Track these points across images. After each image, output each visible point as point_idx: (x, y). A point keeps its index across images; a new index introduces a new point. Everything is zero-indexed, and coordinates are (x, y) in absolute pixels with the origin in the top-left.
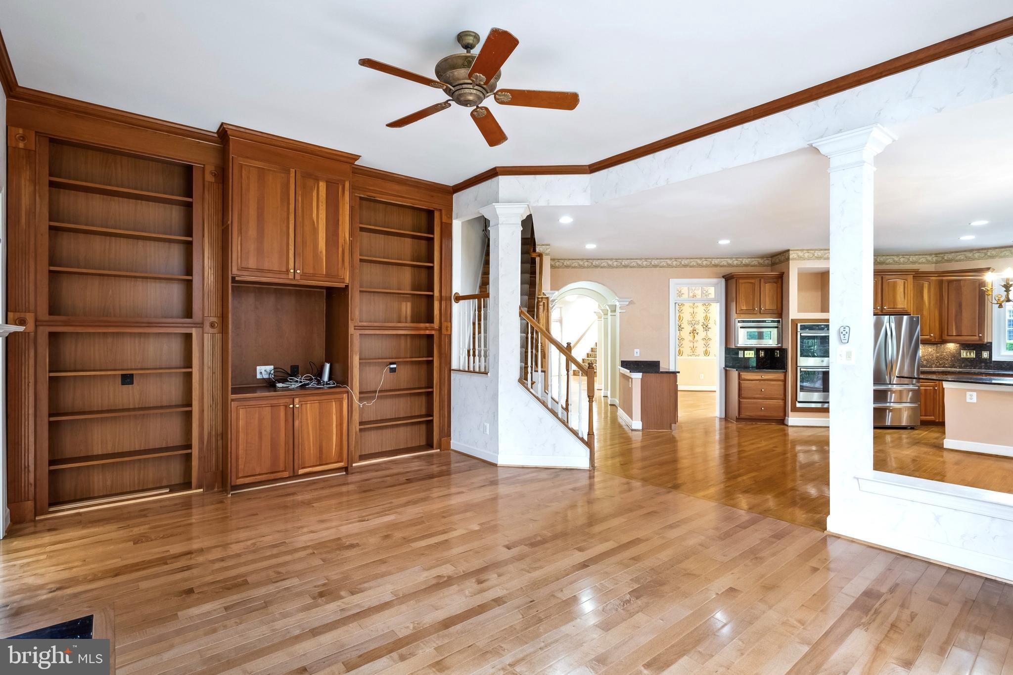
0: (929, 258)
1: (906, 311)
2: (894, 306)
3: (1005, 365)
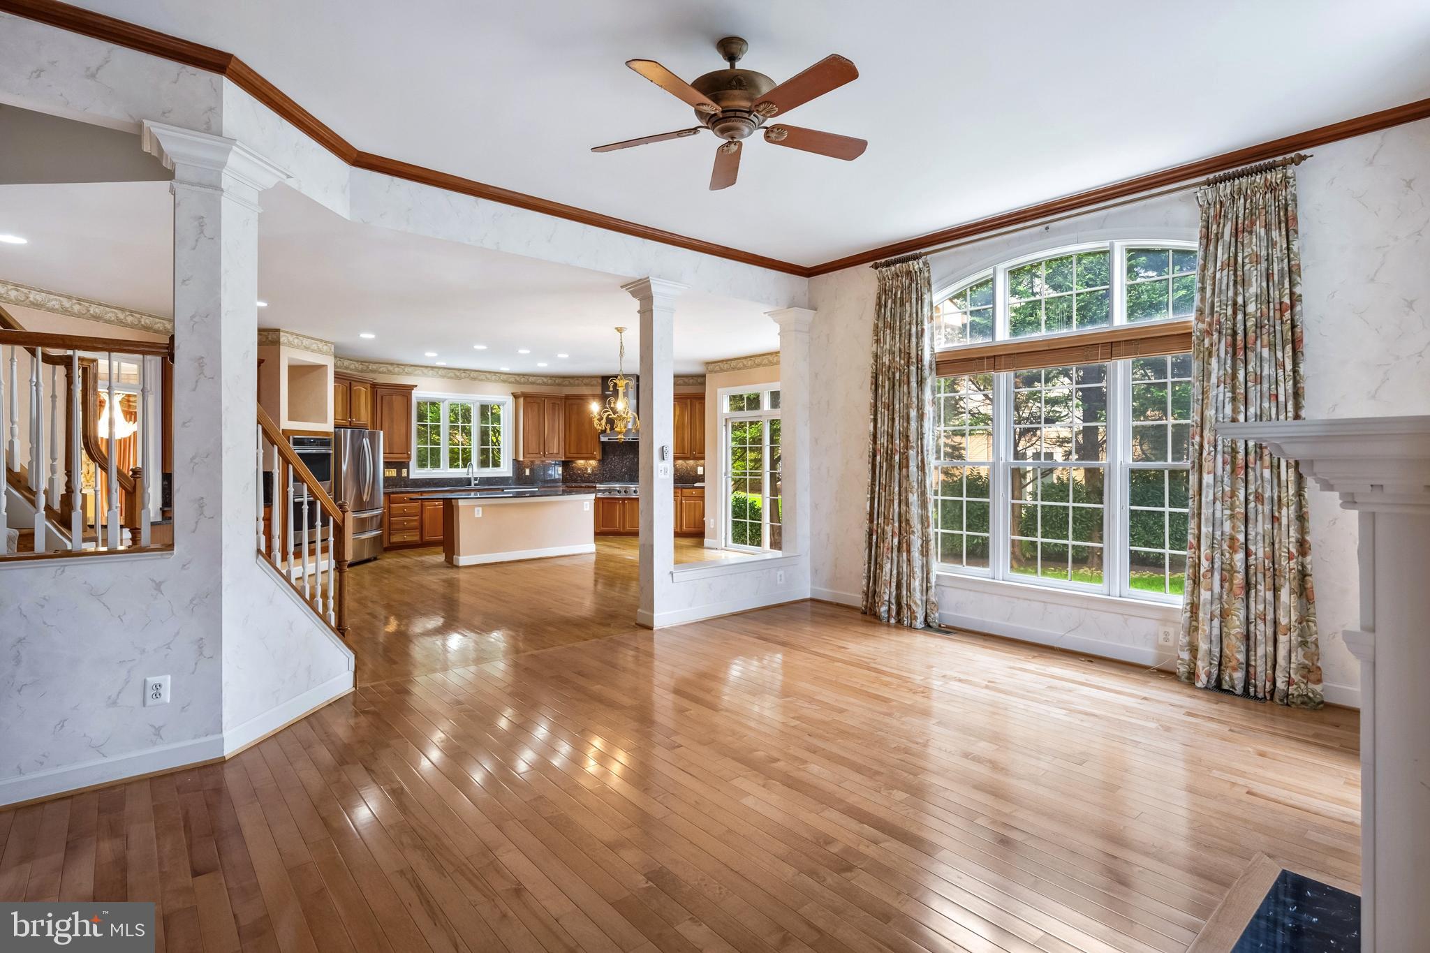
1: (367, 424)
2: (359, 418)
3: (419, 482)
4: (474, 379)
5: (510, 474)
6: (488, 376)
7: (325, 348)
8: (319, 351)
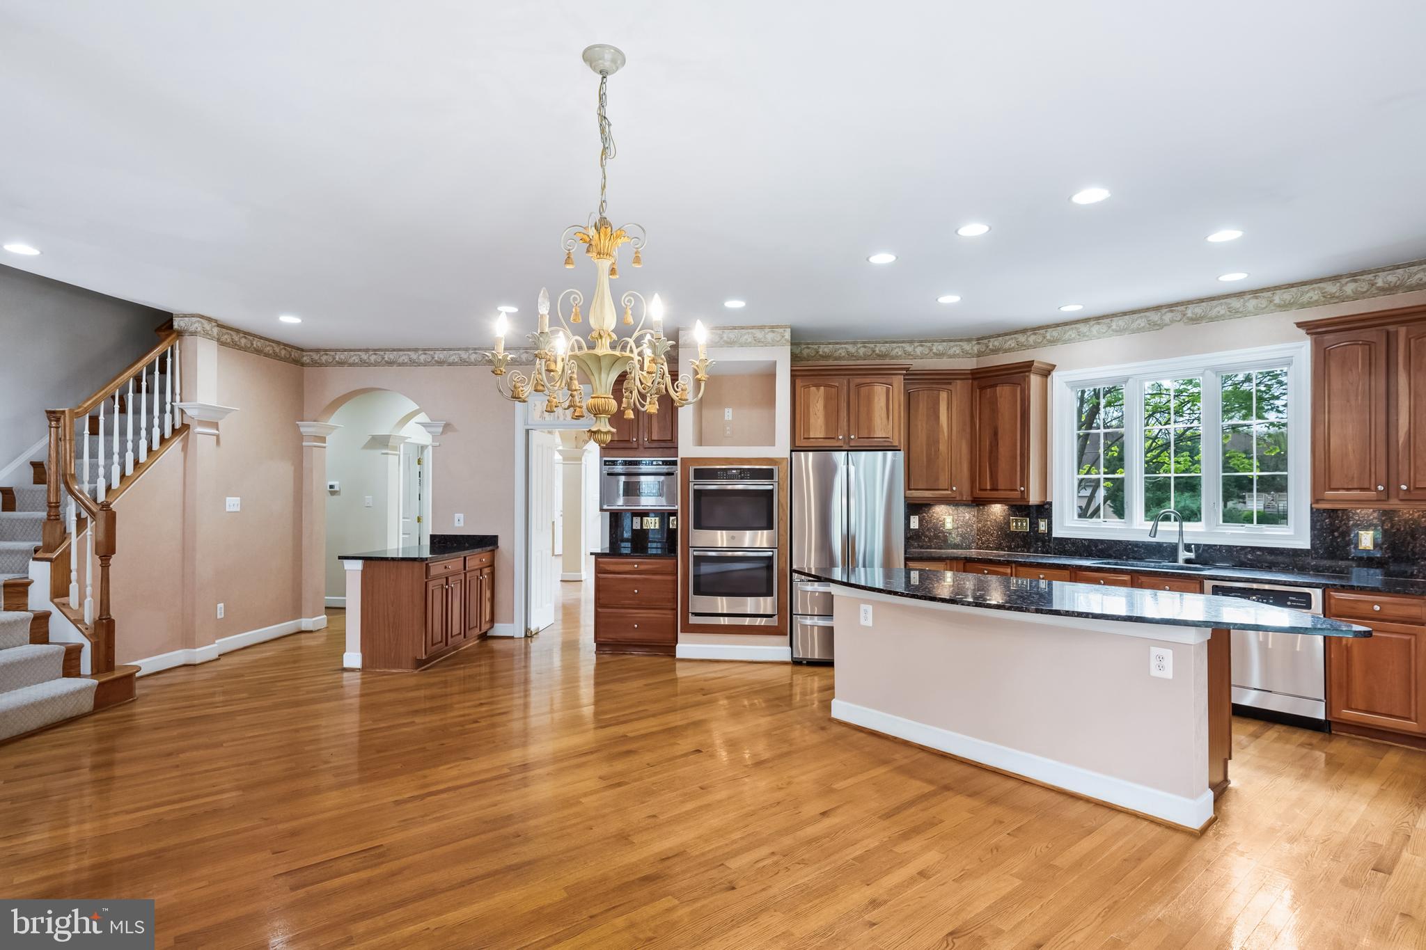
0: (967, 346)
1: (891, 442)
2: (869, 432)
3: (1070, 545)
4: (1196, 320)
5: (1304, 543)
6: (1236, 303)
7: (770, 336)
8: (758, 343)
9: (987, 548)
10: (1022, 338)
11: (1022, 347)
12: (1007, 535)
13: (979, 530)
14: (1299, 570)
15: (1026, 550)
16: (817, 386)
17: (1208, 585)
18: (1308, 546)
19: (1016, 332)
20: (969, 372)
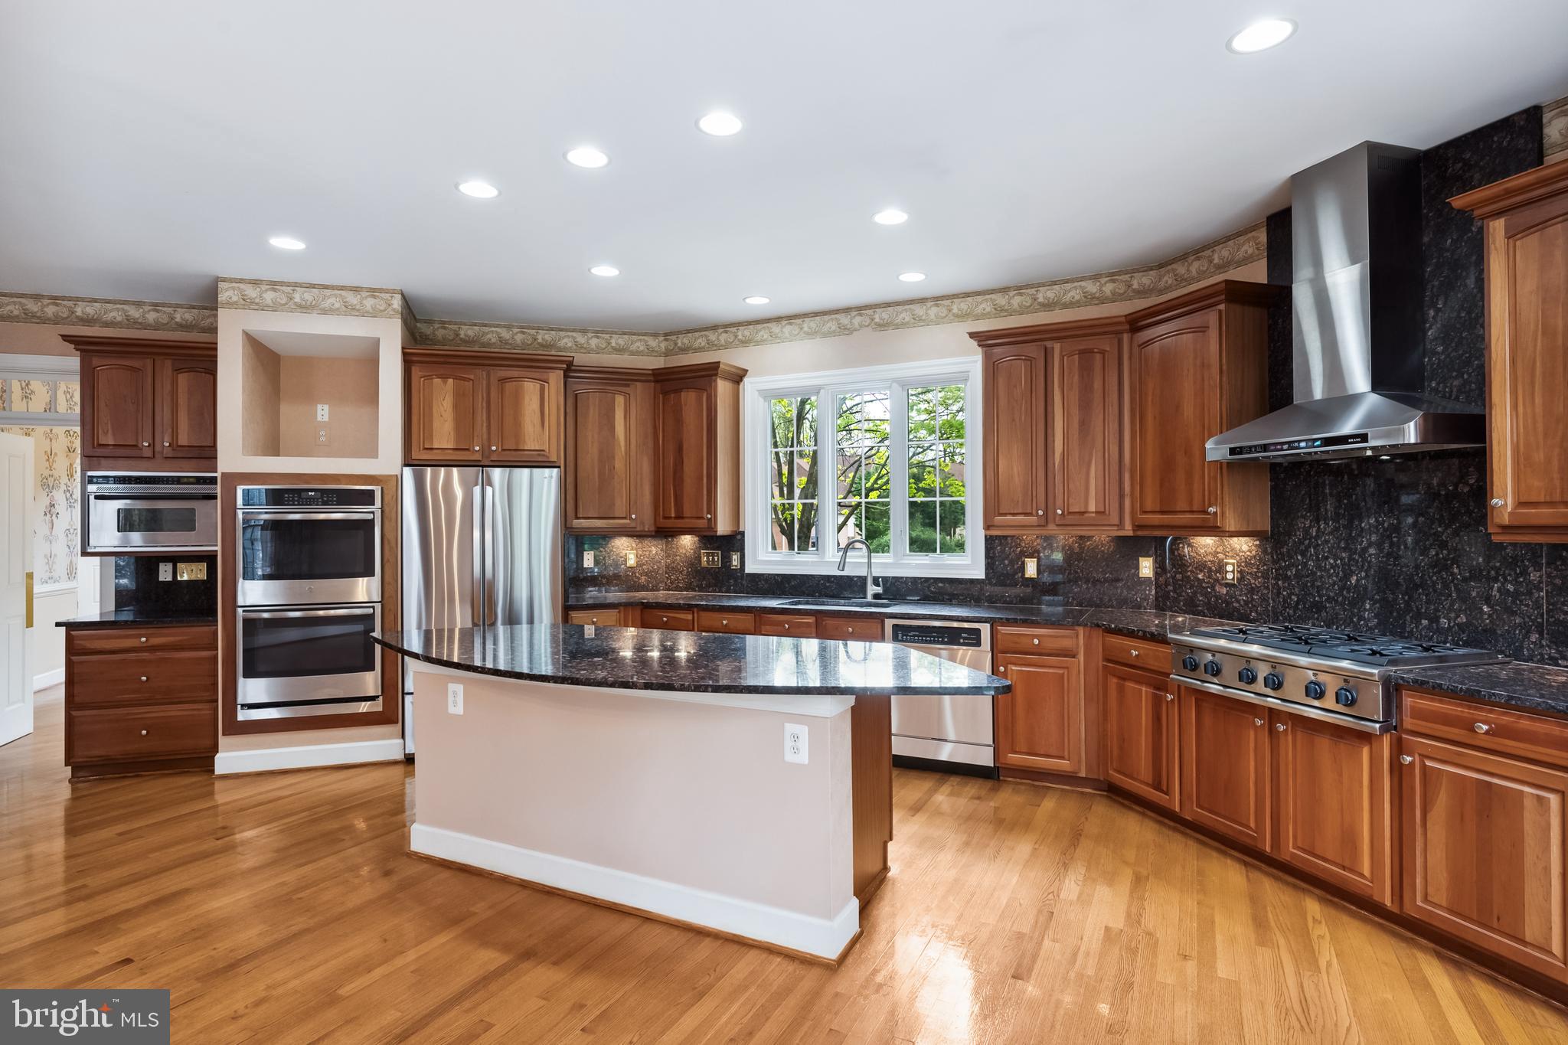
0: (652, 342)
1: (542, 457)
2: (517, 443)
3: (763, 582)
4: (882, 326)
5: (979, 573)
6: (919, 310)
7: (369, 303)
8: (350, 310)
9: (677, 589)
10: (712, 336)
11: (712, 346)
12: (697, 572)
13: (667, 567)
14: (975, 602)
15: (717, 590)
16: (444, 377)
17: (889, 623)
18: (982, 576)
19: (706, 329)
20: (650, 372)
